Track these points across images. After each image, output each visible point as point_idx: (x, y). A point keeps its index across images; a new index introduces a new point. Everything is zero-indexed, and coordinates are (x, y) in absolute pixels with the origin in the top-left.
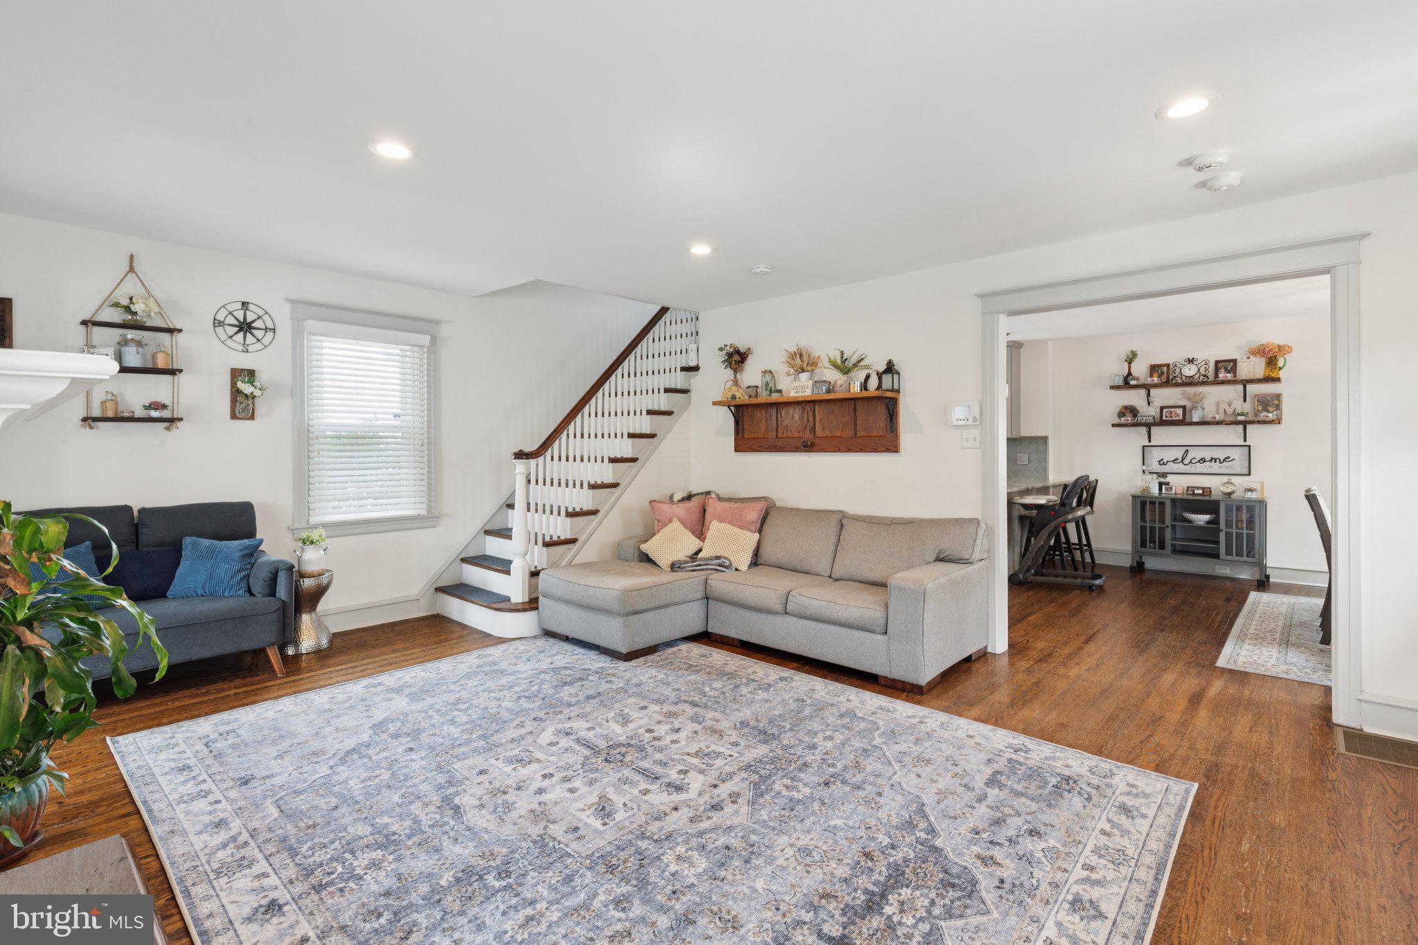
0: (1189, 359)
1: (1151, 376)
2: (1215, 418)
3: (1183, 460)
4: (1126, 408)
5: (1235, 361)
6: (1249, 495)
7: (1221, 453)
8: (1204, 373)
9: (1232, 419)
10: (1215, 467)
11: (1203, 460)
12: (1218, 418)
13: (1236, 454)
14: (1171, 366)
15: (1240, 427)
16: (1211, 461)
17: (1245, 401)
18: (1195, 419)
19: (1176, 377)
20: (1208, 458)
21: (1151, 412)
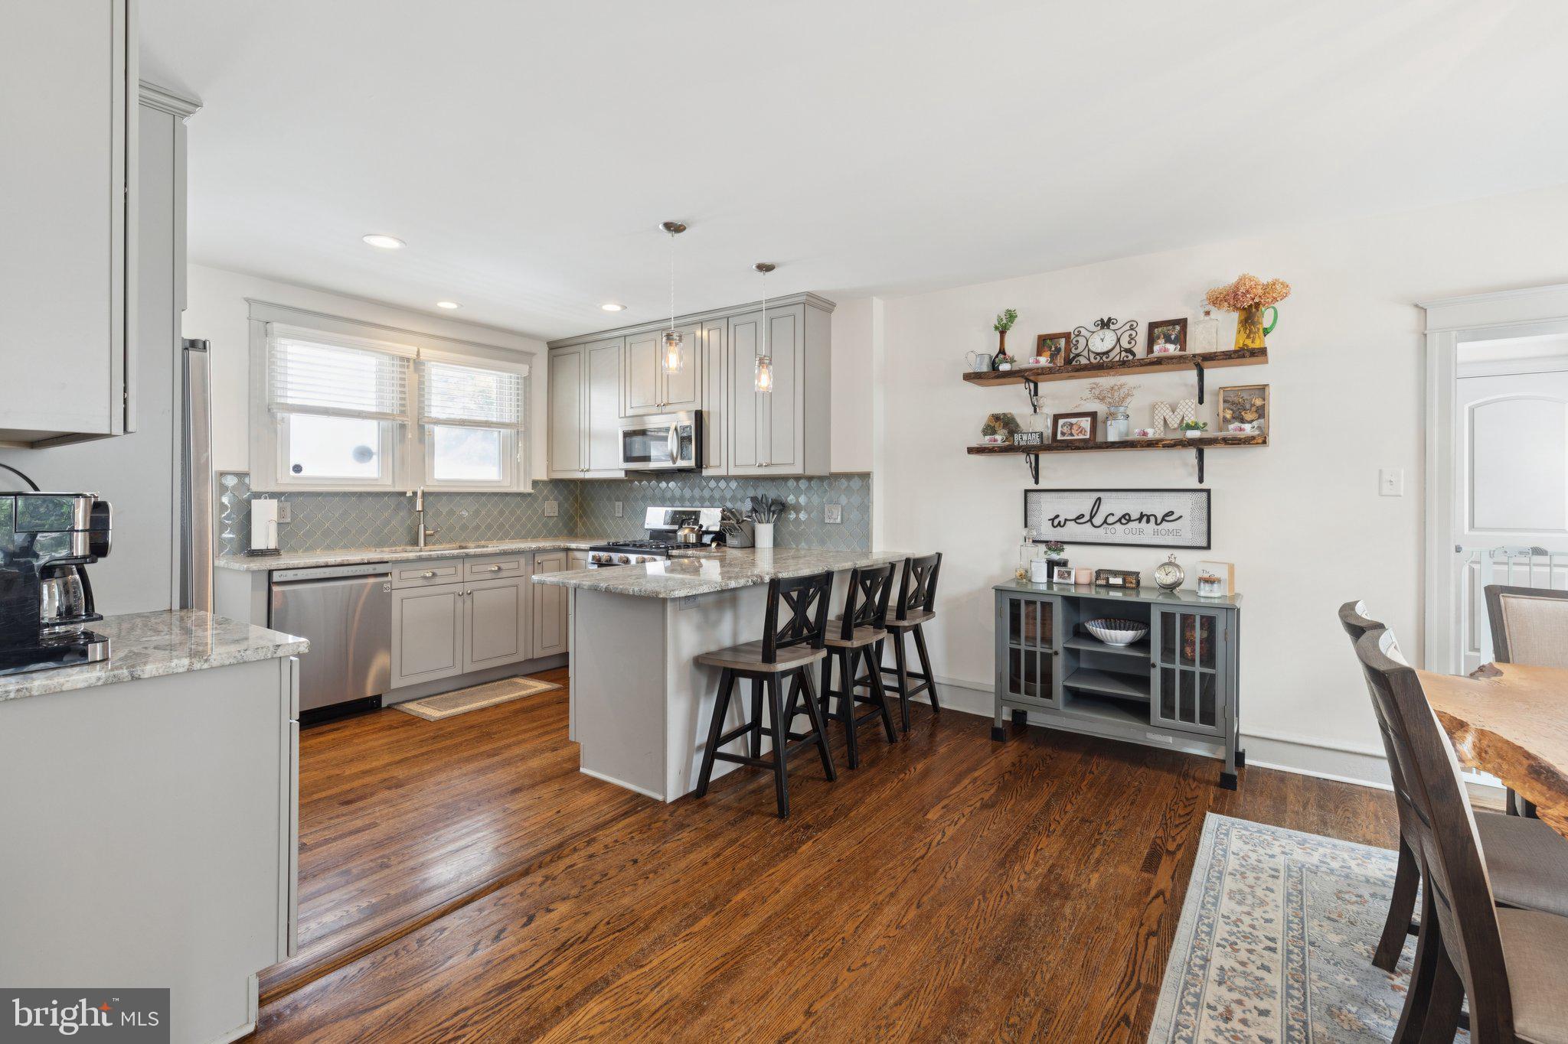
0: (1102, 320)
1: (1039, 353)
2: (1145, 434)
3: (1092, 517)
4: (996, 418)
5: (1183, 323)
6: (1205, 591)
7: (1157, 505)
8: (1127, 346)
9: (1178, 435)
10: (1148, 532)
11: (1126, 518)
12: (1151, 434)
13: (1184, 505)
14: (1073, 336)
15: (1191, 454)
16: (1140, 520)
17: (1201, 401)
18: (1112, 437)
19: (1078, 355)
20: (1135, 515)
21: (1035, 425)
